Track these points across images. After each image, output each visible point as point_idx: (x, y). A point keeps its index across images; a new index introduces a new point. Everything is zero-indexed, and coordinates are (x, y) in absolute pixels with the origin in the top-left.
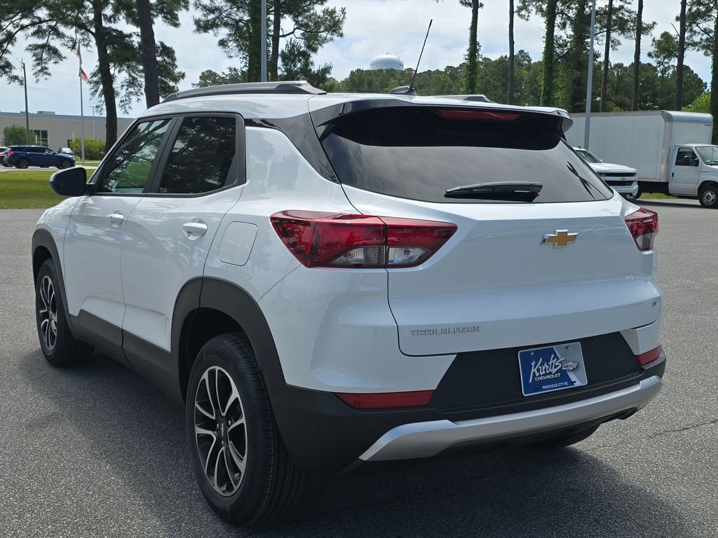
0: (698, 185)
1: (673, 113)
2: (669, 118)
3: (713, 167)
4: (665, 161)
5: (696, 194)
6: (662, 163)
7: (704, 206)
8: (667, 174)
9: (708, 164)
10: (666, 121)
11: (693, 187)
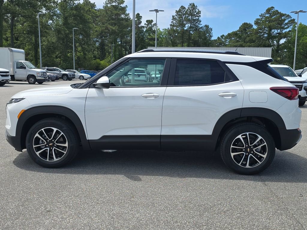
0: (27, 76)
1: (13, 49)
2: (12, 51)
3: (31, 69)
4: (12, 67)
5: (26, 79)
6: (11, 68)
7: (30, 83)
8: (14, 72)
9: (29, 68)
10: (11, 52)
11: (25, 77)
